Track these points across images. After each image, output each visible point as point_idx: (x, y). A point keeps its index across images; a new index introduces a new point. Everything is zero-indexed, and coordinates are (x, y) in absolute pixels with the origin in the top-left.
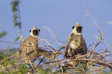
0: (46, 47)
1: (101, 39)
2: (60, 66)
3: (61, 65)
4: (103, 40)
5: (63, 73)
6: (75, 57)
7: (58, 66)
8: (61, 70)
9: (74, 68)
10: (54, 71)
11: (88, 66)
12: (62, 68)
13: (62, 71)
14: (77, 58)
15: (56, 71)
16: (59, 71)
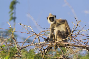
0: (30, 32)
1: (78, 26)
2: (41, 49)
3: (43, 48)
4: (79, 26)
5: (44, 54)
6: (54, 41)
7: (40, 48)
8: (42, 52)
9: (54, 51)
10: (37, 53)
11: (66, 50)
12: (43, 51)
13: (44, 53)
14: (57, 42)
15: (39, 53)
16: (41, 53)
